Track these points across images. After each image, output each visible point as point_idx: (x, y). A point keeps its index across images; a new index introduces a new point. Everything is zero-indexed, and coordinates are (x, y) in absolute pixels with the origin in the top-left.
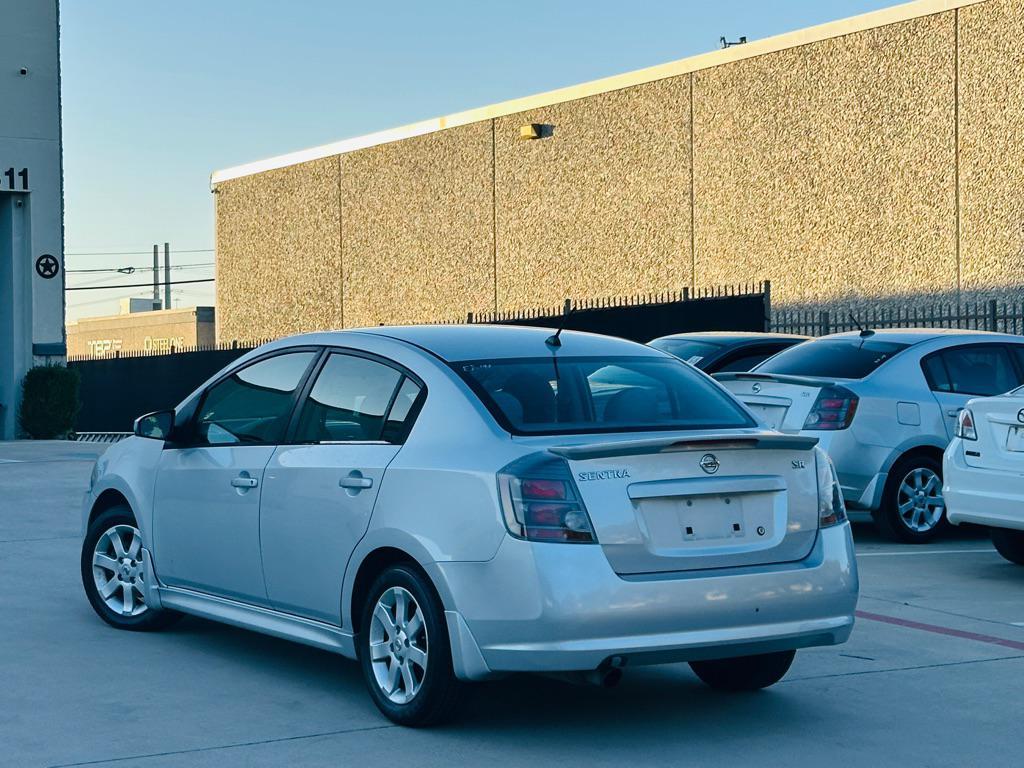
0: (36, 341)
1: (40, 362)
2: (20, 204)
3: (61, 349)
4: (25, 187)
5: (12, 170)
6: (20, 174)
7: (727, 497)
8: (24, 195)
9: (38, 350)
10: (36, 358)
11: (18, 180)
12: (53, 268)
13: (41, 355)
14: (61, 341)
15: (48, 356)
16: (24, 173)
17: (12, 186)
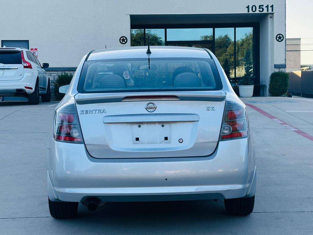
0: (276, 63)
1: (277, 70)
2: (271, 17)
3: (284, 66)
4: (272, 11)
5: (268, 5)
6: (271, 7)
7: (163, 124)
8: (273, 14)
9: (276, 66)
10: (275, 69)
11: (270, 9)
12: (282, 38)
13: (277, 68)
14: (284, 63)
15: (279, 68)
16: (272, 6)
17: (268, 11)
